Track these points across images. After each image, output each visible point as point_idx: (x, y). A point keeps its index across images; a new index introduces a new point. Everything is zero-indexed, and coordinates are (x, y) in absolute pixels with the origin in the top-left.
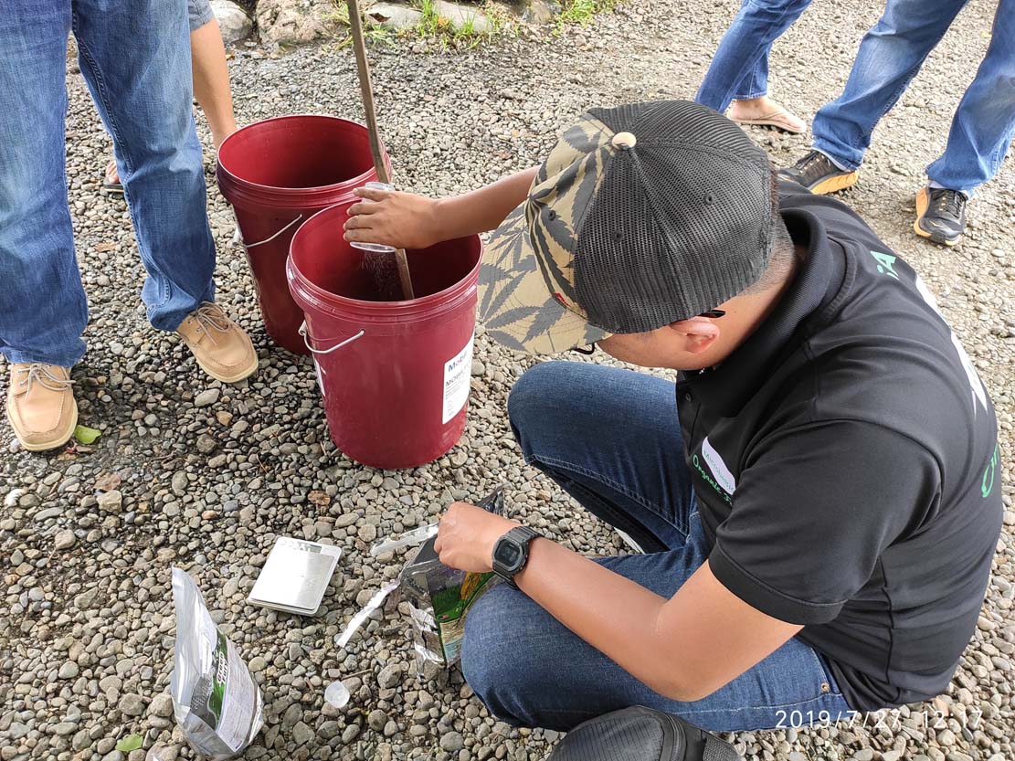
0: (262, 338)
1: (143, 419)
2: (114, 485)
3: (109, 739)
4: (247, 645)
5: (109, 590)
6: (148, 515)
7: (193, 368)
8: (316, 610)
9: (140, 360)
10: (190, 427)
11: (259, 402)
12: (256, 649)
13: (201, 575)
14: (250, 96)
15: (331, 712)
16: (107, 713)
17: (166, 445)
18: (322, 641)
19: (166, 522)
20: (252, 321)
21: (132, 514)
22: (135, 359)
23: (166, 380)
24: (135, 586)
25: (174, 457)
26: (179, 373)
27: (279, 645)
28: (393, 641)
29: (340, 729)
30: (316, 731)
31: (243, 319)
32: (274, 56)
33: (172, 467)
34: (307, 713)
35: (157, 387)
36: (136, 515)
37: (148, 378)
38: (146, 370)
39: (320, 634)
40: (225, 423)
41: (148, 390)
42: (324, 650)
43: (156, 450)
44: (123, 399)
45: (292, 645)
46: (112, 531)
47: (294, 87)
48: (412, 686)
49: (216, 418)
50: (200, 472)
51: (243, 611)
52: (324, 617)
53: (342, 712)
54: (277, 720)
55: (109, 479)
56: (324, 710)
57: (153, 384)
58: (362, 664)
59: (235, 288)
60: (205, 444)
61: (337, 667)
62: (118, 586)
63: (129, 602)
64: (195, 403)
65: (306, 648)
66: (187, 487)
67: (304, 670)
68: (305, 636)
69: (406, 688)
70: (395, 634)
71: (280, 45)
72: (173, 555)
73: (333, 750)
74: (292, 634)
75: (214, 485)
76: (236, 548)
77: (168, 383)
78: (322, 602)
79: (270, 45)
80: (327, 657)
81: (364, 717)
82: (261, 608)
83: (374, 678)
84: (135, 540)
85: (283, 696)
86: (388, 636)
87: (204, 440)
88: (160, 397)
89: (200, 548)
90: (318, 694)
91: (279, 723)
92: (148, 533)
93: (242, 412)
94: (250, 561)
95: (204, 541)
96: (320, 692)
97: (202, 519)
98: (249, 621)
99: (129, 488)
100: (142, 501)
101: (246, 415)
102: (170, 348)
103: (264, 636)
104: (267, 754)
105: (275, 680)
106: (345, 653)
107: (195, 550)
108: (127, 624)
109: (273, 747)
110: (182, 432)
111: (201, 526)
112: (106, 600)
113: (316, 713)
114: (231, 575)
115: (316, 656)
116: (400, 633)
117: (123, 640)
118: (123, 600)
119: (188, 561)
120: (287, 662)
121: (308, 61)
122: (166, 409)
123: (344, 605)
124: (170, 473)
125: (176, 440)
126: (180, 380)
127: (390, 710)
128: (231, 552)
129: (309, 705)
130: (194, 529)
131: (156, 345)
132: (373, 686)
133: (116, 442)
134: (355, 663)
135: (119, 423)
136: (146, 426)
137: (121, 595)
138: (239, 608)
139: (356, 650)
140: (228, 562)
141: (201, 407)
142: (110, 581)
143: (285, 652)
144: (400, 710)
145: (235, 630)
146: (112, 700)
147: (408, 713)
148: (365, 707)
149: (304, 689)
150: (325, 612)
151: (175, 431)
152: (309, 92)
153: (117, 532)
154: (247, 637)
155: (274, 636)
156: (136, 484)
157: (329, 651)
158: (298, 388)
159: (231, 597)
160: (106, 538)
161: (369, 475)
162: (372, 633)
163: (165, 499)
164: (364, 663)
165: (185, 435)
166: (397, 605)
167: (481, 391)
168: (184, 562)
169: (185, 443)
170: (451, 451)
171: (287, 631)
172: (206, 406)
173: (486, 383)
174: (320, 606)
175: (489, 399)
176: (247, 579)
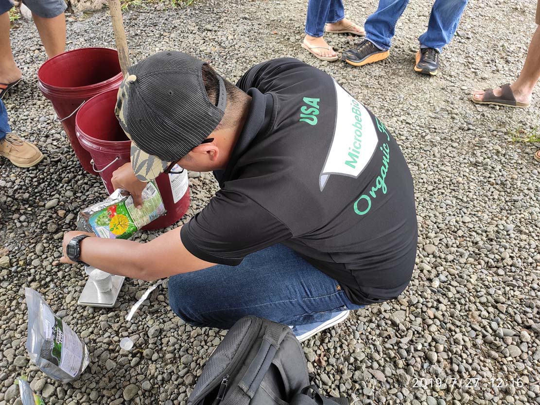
0: (80, 170)
1: (19, 219)
2: (5, 254)
3: (10, 379)
4: (79, 325)
5: (6, 307)
6: (24, 267)
7: (44, 189)
8: (113, 304)
9: (15, 188)
10: (44, 220)
11: (80, 203)
12: (84, 327)
13: (54, 294)
14: (69, 42)
15: (124, 353)
16: (9, 367)
17: (31, 230)
18: (118, 319)
19: (34, 270)
20: (74, 162)
21: (15, 267)
22: (13, 188)
23: (29, 197)
24: (19, 303)
25: (36, 236)
26: (36, 193)
27: (96, 324)
28: (156, 315)
29: (130, 361)
30: (117, 363)
31: (69, 161)
32: (81, 19)
33: (35, 241)
34: (112, 355)
35: (25, 201)
36: (18, 267)
37: (20, 197)
38: (19, 193)
39: (117, 316)
40: (62, 216)
41: (21, 203)
42: (120, 323)
43: (27, 234)
44: (8, 209)
45: (102, 323)
46: (6, 277)
47: (92, 35)
48: (166, 335)
49: (58, 214)
50: (50, 242)
51: (76, 309)
52: (119, 307)
53: (130, 352)
54: (97, 360)
55: (3, 251)
56: (121, 352)
57: (23, 200)
58: (139, 328)
59: (64, 145)
60: (52, 227)
61: (127, 331)
62: (10, 304)
63: (17, 311)
64: (46, 207)
65: (110, 323)
66: (44, 250)
67: (109, 334)
68: (109, 318)
69: (163, 337)
70: (157, 311)
71: (84, 13)
72: (39, 285)
73: (126, 371)
74: (102, 318)
75: (58, 248)
76: (71, 279)
77: (31, 199)
78: (118, 300)
79: (79, 14)
80: (121, 327)
81: (142, 353)
82: (86, 307)
83: (146, 334)
84: (18, 280)
85: (99, 348)
86: (152, 313)
87: (51, 226)
88: (27, 206)
89: (52, 280)
90: (117, 345)
91: (98, 361)
92: (25, 276)
93: (71, 210)
94: (79, 284)
95: (54, 277)
96: (118, 344)
97: (52, 266)
98: (80, 313)
99: (13, 255)
100: (21, 260)
101: (73, 211)
102: (31, 180)
103: (88, 320)
104: (92, 377)
105: (95, 341)
106: (131, 324)
107: (50, 282)
108: (16, 322)
109: (95, 373)
110: (40, 223)
111: (52, 269)
112: (4, 312)
113: (117, 354)
114: (69, 293)
115: (115, 326)
116: (159, 310)
117: (15, 330)
118: (13, 311)
119: (47, 287)
120: (101, 331)
121: (99, 20)
122: (30, 212)
123: (129, 301)
124: (34, 244)
125: (37, 227)
126: (37, 196)
127: (155, 348)
128: (68, 281)
129: (113, 351)
130: (49, 271)
131: (23, 180)
132: (146, 338)
133: (5, 232)
134: (136, 328)
135: (6, 222)
136: (20, 222)
137: (12, 308)
138: (74, 308)
139: (136, 322)
140: (67, 286)
141: (49, 209)
142: (6, 302)
143: (99, 326)
144: (160, 347)
145: (73, 319)
146: (10, 360)
147: (164, 348)
148: (142, 349)
149: (109, 343)
150: (119, 305)
151: (36, 223)
152: (101, 37)
153: (8, 277)
154: (79, 321)
155: (93, 320)
156: (17, 252)
157: (122, 323)
158: (100, 194)
159: (70, 303)
160: (3, 280)
161: (140, 234)
162: (144, 312)
163: (33, 258)
164: (140, 327)
165: (41, 224)
166: (157, 297)
167: (199, 185)
168: (45, 288)
169: (42, 228)
170: (183, 217)
171: (100, 316)
172: (51, 208)
173: (201, 181)
174: (116, 302)
175: (203, 189)
176: (77, 294)
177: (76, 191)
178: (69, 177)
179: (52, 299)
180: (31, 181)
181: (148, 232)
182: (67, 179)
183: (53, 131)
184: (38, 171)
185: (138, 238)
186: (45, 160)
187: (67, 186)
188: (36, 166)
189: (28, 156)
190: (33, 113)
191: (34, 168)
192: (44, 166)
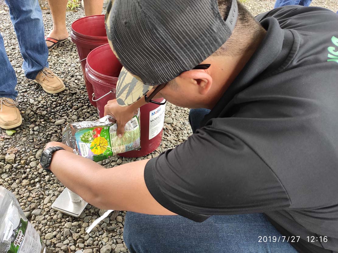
0: (87, 102)
1: (33, 128)
2: (14, 152)
4: (47, 227)
6: (23, 165)
7: (58, 111)
8: (79, 215)
9: (39, 106)
10: (50, 133)
12: (50, 229)
13: (37, 193)
17: (39, 138)
18: (80, 229)
19: (29, 169)
20: (85, 96)
21: (17, 164)
22: (37, 106)
23: (46, 114)
25: (41, 144)
26: (52, 112)
27: (61, 229)
28: (111, 234)
31: (82, 95)
33: (38, 147)
36: (19, 165)
37: (39, 113)
38: (40, 110)
39: (79, 226)
43: (35, 140)
44: (29, 120)
45: (66, 230)
46: (7, 170)
49: (62, 130)
51: (49, 211)
52: (83, 218)
55: (13, 149)
57: (41, 115)
61: (83, 243)
64: (55, 124)
65: (72, 232)
67: (68, 242)
68: (73, 226)
70: (113, 230)
72: (28, 183)
74: (67, 225)
76: (54, 183)
77: (47, 115)
78: (84, 211)
80: (80, 237)
82: (57, 211)
83: (99, 250)
84: (16, 175)
86: (109, 231)
87: (54, 138)
88: (42, 120)
89: (39, 181)
92: (21, 172)
94: (58, 190)
95: (42, 179)
98: (51, 216)
99: (19, 154)
100: (23, 160)
103: (56, 224)
105: (55, 245)
106: (88, 237)
107: (37, 182)
111: (43, 172)
114: (48, 195)
115: (75, 236)
116: (115, 230)
119: (34, 186)
120: (62, 237)
122: (43, 125)
123: (94, 214)
124: (37, 149)
125: (43, 137)
126: (52, 115)
128: (52, 185)
130: (40, 173)
131: (47, 101)
133: (21, 136)
134: (92, 242)
135: (24, 128)
136: (34, 131)
138: (48, 210)
139: (94, 236)
140: (49, 189)
141: (56, 126)
143: (62, 232)
145: (44, 219)
150: (84, 216)
151: (44, 134)
153: (9, 171)
154: (48, 223)
155: (60, 224)
156: (22, 152)
157: (82, 234)
159: (46, 204)
160: (4, 173)
161: (116, 159)
162: (103, 229)
163: (32, 160)
164: (95, 243)
165: (47, 135)
166: (116, 217)
167: (170, 130)
168: (32, 187)
169: (47, 139)
170: (153, 152)
171: (66, 223)
172: (58, 125)
173: (173, 127)
174: (82, 213)
175: (173, 133)
176: (54, 197)
177: (80, 117)
178: (78, 106)
179: (34, 197)
180: (52, 103)
181: (124, 158)
182: (76, 107)
183: (78, 74)
184: (58, 97)
185: (114, 161)
186: (65, 91)
187: (74, 112)
188: (58, 94)
189: (54, 86)
190: (68, 60)
191: (57, 95)
192: (64, 95)
